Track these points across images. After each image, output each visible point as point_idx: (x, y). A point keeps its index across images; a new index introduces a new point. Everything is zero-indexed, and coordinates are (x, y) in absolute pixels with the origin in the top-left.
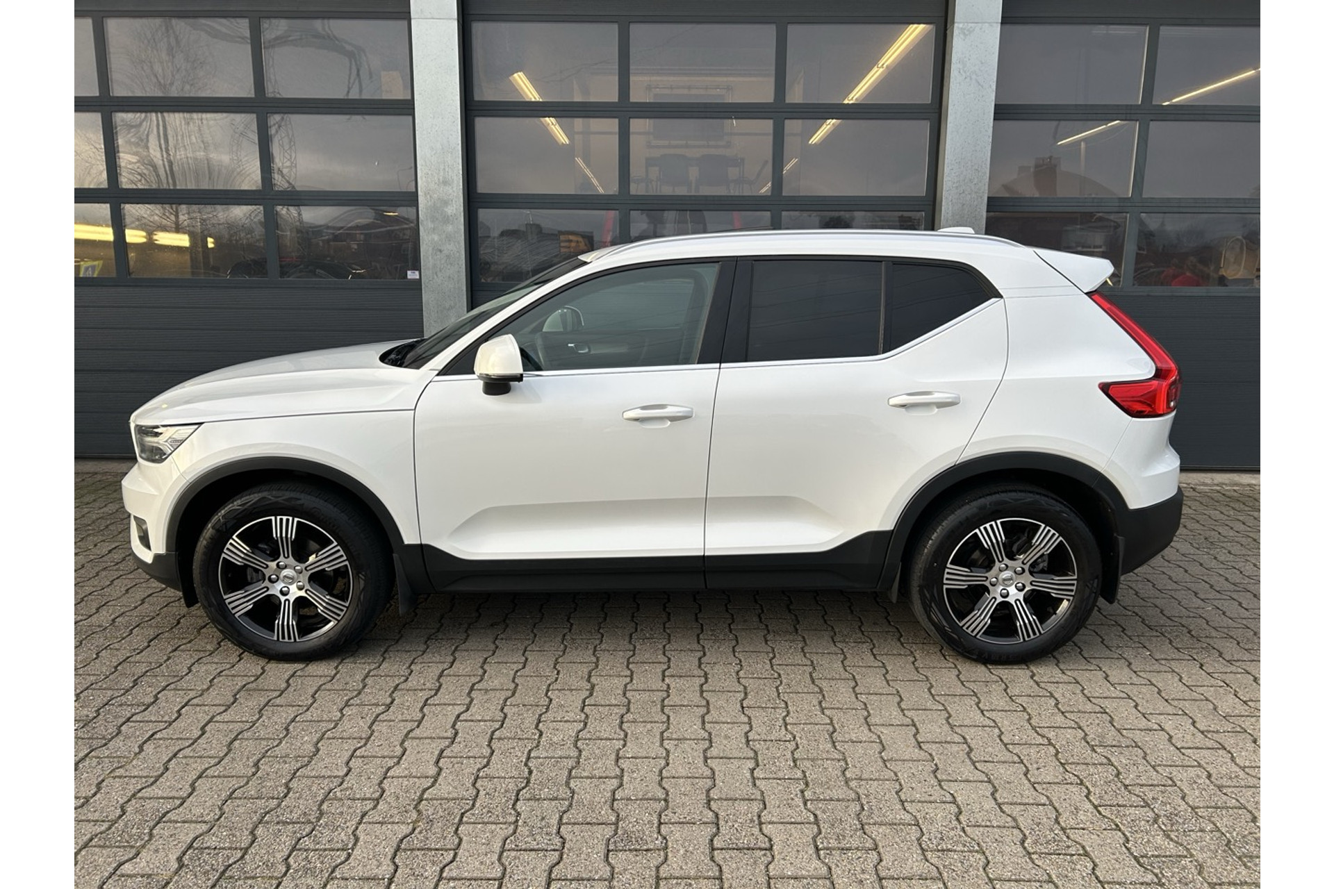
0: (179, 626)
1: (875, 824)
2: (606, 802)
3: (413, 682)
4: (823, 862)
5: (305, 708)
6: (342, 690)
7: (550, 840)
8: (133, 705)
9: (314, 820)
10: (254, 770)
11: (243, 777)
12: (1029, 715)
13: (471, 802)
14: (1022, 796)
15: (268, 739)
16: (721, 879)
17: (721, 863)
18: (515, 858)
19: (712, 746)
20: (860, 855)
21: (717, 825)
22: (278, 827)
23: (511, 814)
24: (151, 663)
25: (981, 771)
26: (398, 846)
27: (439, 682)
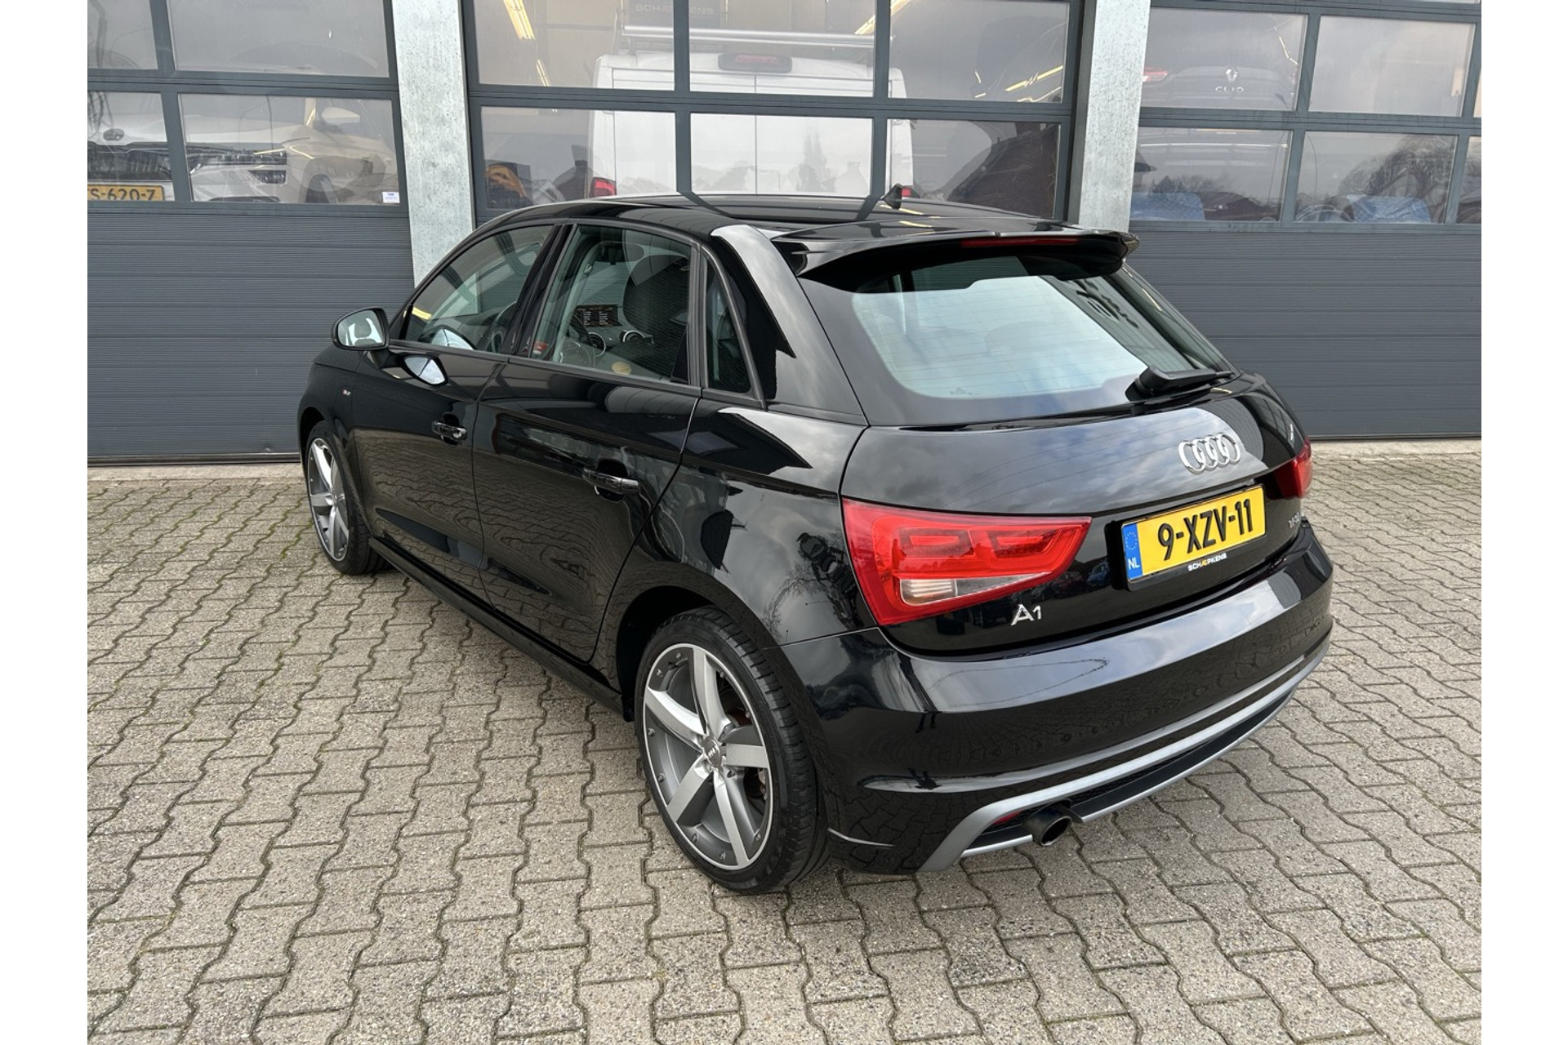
0: (158, 705)
2: (912, 918)
3: (549, 764)
4: (1246, 974)
5: (409, 815)
6: (451, 784)
7: (864, 982)
8: (135, 832)
9: (506, 988)
10: (374, 918)
11: (361, 930)
12: (1361, 746)
13: (725, 937)
14: (1423, 856)
15: (373, 867)
16: (1129, 1014)
17: (1114, 988)
18: (831, 1015)
20: (1285, 959)
21: (1078, 933)
22: (452, 1006)
23: (790, 948)
24: (137, 764)
25: (1354, 826)
26: (651, 1014)
27: (588, 761)
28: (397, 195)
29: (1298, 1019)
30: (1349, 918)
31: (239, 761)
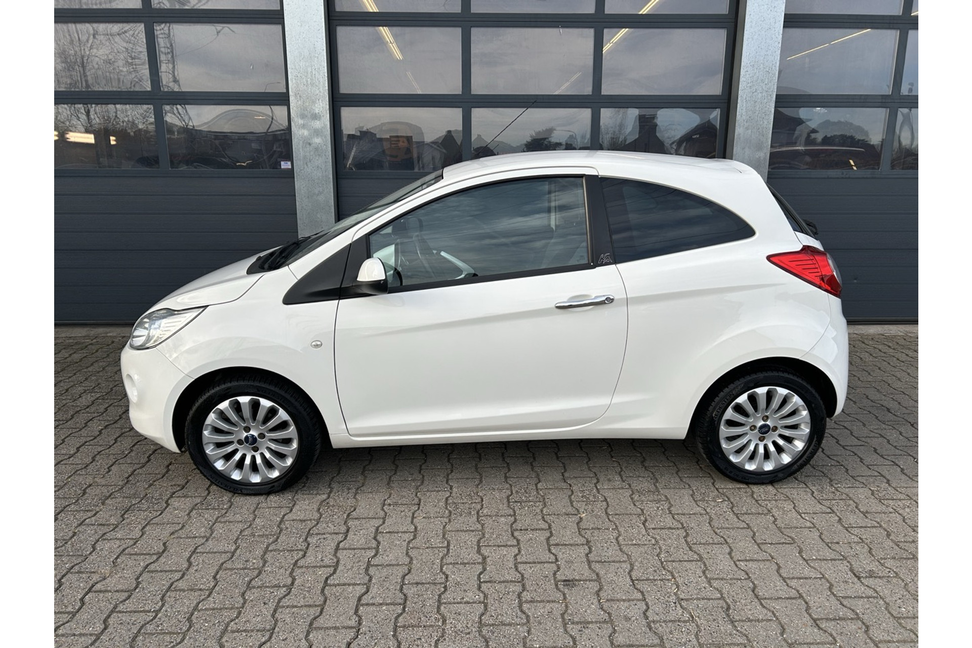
0: (85, 496)
5: (207, 593)
19: (615, 631)
27: (336, 557)
28: (289, 163)
31: (118, 542)
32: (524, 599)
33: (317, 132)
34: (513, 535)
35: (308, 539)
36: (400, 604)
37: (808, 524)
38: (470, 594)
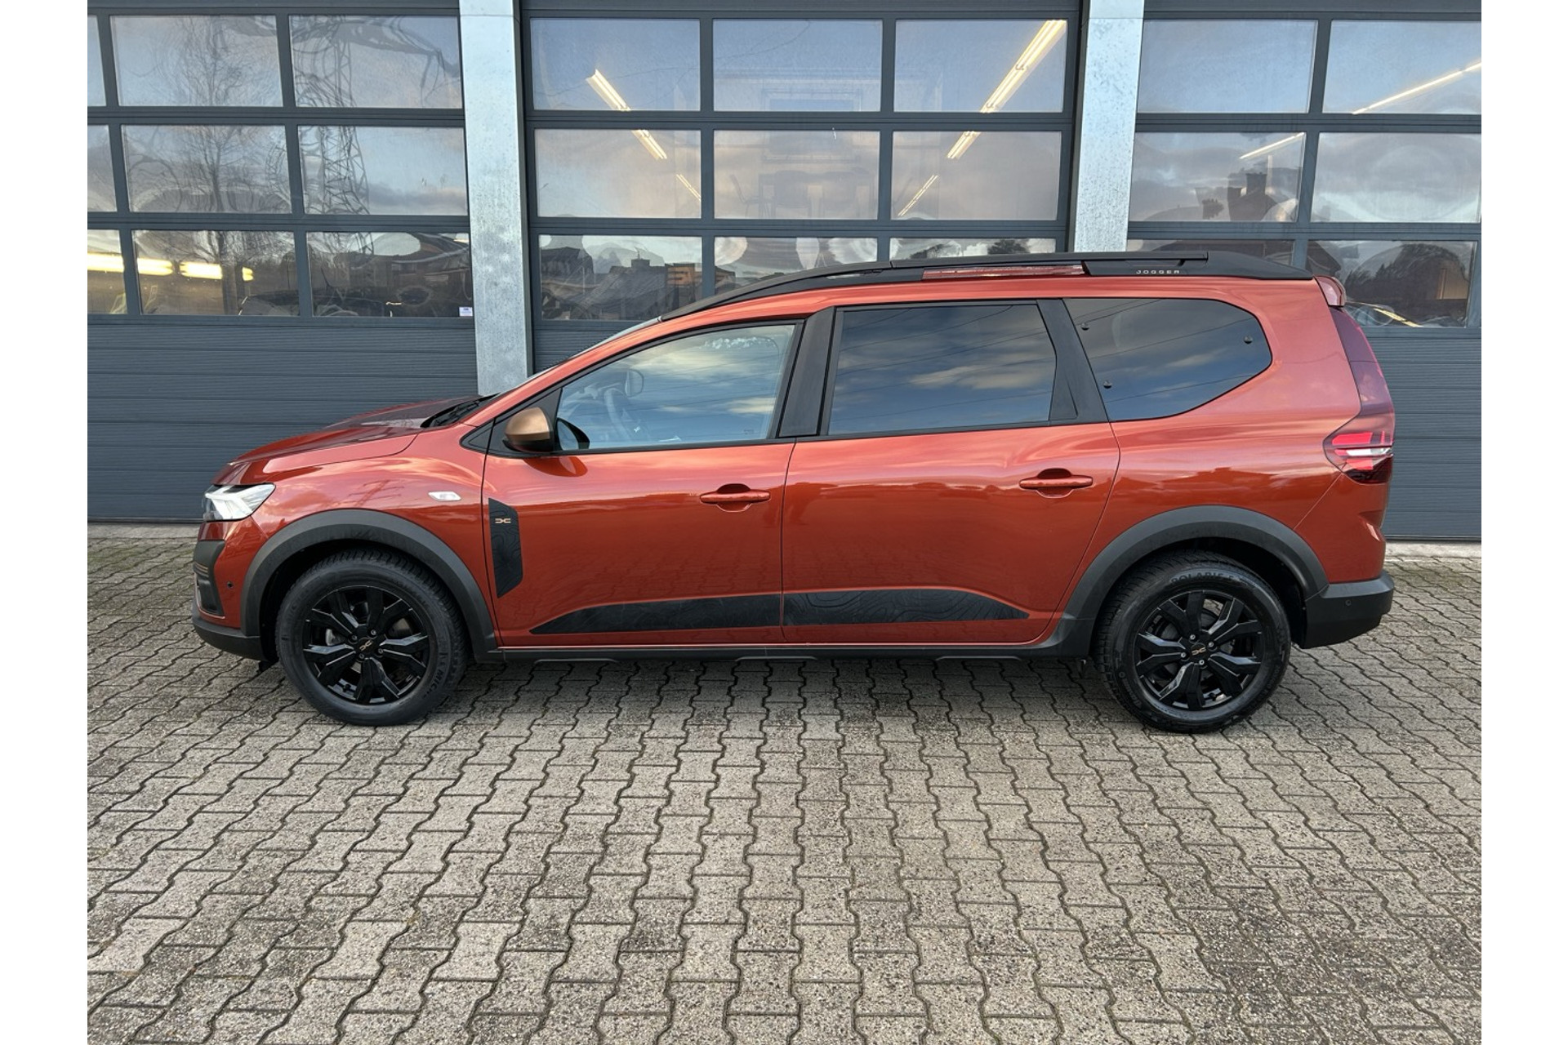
1: (921, 926)
2: (626, 900)
3: (431, 771)
4: (855, 966)
6: (350, 779)
7: (556, 940)
9: (299, 918)
10: (240, 864)
11: (227, 870)
12: (1120, 810)
13: (476, 900)
14: (1093, 898)
15: (261, 830)
16: (739, 983)
17: (742, 966)
18: (515, 959)
19: (754, 841)
20: (897, 959)
21: (745, 924)
22: (257, 925)
23: (518, 912)
24: (141, 748)
25: (1053, 871)
26: (388, 945)
27: (461, 771)
28: (470, 309)
29: (870, 999)
30: (980, 936)
31: (212, 752)
32: (663, 813)
33: (506, 269)
34: (675, 756)
35: (433, 755)
36: (520, 813)
37: (1043, 756)
38: (603, 807)
